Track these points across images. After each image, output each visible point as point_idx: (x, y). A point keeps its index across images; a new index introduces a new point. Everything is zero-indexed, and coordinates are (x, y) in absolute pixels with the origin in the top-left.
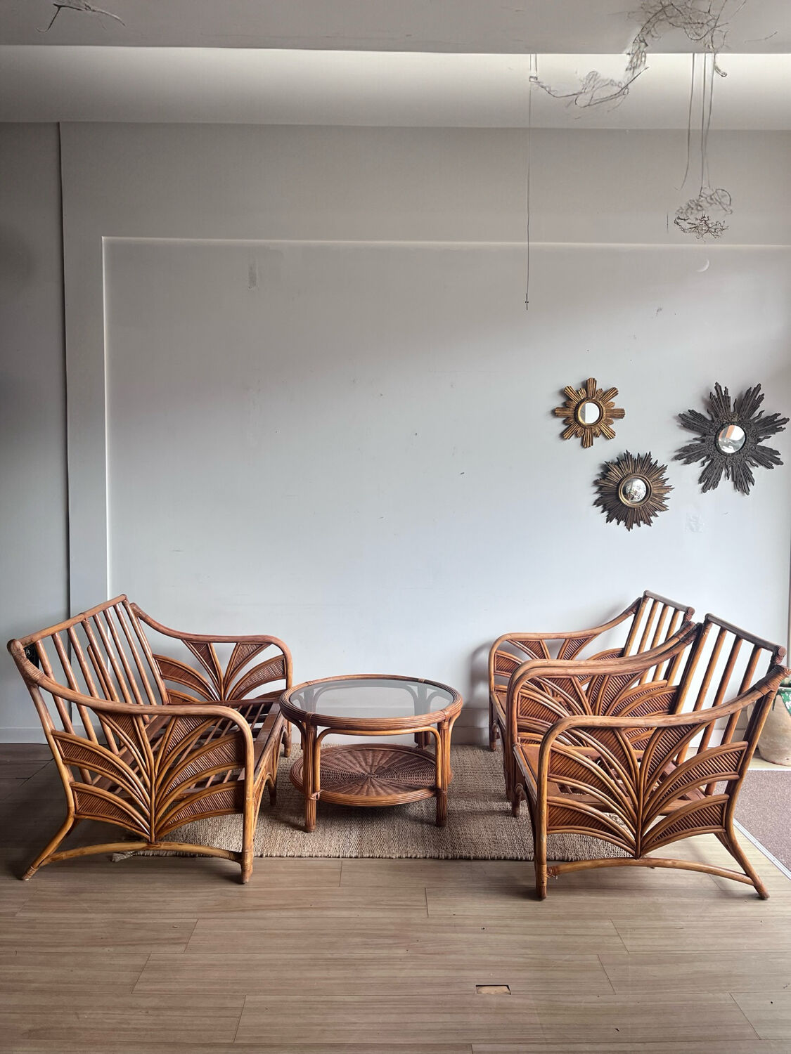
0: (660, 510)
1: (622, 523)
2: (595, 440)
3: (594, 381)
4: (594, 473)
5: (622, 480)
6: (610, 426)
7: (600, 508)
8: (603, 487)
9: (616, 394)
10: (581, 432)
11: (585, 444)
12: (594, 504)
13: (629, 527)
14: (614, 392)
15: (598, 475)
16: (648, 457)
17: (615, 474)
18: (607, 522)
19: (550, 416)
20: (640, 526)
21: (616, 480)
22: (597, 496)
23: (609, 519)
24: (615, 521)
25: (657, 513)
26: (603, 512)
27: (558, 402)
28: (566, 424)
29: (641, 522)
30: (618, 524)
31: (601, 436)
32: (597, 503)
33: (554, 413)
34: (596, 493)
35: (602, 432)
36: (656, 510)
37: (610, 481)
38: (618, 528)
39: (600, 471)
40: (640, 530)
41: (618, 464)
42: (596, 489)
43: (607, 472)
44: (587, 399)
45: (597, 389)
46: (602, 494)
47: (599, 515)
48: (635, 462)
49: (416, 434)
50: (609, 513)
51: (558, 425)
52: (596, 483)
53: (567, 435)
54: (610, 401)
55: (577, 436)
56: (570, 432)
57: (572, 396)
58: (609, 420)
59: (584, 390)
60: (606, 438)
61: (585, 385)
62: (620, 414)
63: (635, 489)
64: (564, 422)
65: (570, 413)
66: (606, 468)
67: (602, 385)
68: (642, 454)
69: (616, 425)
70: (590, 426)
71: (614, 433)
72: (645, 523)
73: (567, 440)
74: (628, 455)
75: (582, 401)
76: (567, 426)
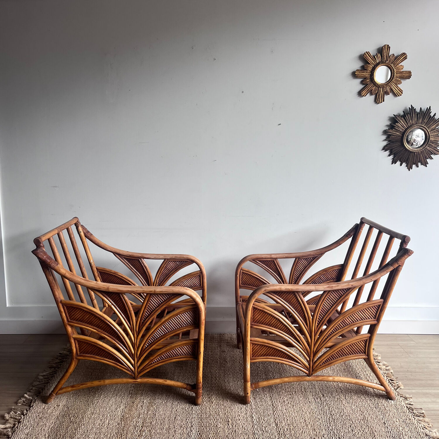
0: (435, 154)
1: (404, 164)
2: (386, 97)
3: (389, 47)
4: (383, 123)
5: (406, 130)
6: (399, 86)
7: (387, 153)
8: (390, 135)
9: (406, 58)
10: (375, 90)
11: (377, 101)
12: (383, 150)
13: (409, 168)
14: (404, 56)
15: (387, 126)
16: (429, 110)
17: (401, 125)
18: (392, 164)
19: (351, 78)
20: (418, 167)
21: (402, 129)
22: (385, 143)
23: (394, 162)
24: (398, 163)
25: (432, 156)
26: (389, 155)
27: (357, 65)
28: (363, 84)
29: (419, 164)
30: (401, 165)
31: (391, 94)
32: (385, 149)
33: (354, 75)
34: (385, 140)
35: (392, 90)
36: (432, 154)
37: (397, 131)
38: (400, 168)
39: (388, 123)
40: (418, 170)
41: (404, 116)
42: (384, 137)
43: (395, 123)
44: (382, 63)
45: (390, 55)
46: (389, 141)
47: (386, 158)
48: (418, 115)
49: (243, 92)
50: (394, 157)
51: (356, 85)
52: (385, 132)
53: (364, 93)
54: (400, 64)
55: (371, 94)
56: (366, 90)
57: (370, 60)
58: (398, 81)
59: (379, 55)
60: (395, 95)
61: (380, 51)
62: (408, 75)
63: (414, 137)
64: (362, 83)
65: (367, 74)
66: (394, 120)
67: (394, 51)
68: (424, 108)
69: (404, 85)
70: (383, 86)
71: (401, 91)
72: (422, 164)
73: (364, 97)
74: (412, 109)
75: (377, 65)
76: (363, 86)
